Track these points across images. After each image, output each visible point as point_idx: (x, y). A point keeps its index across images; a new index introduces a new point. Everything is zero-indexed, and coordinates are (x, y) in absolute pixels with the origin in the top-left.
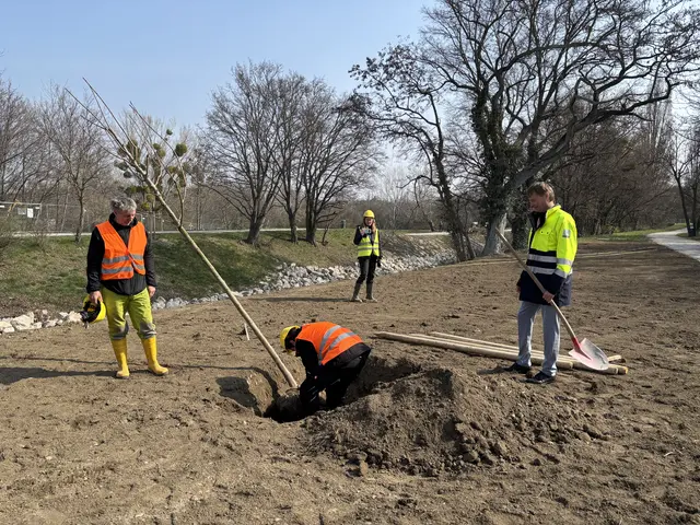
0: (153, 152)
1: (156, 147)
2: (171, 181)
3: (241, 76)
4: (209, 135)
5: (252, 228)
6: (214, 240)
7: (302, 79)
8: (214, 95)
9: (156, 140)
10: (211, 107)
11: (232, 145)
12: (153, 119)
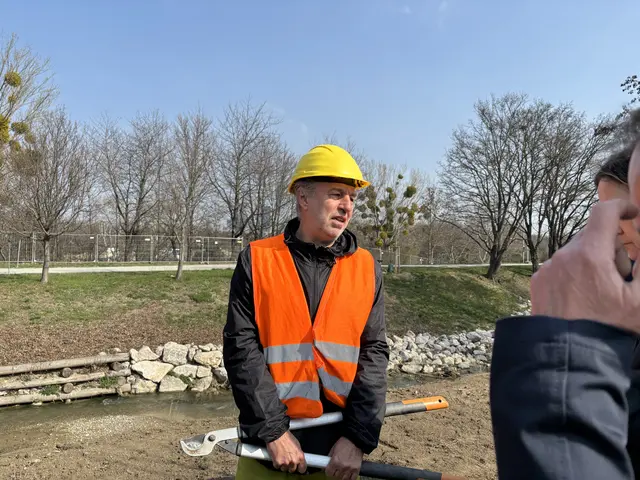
0: (387, 194)
1: (389, 190)
2: (400, 220)
3: (483, 111)
4: (449, 171)
5: (491, 262)
6: (453, 274)
7: (549, 106)
8: (455, 134)
9: (390, 184)
10: (452, 145)
11: (472, 180)
12: (388, 167)
